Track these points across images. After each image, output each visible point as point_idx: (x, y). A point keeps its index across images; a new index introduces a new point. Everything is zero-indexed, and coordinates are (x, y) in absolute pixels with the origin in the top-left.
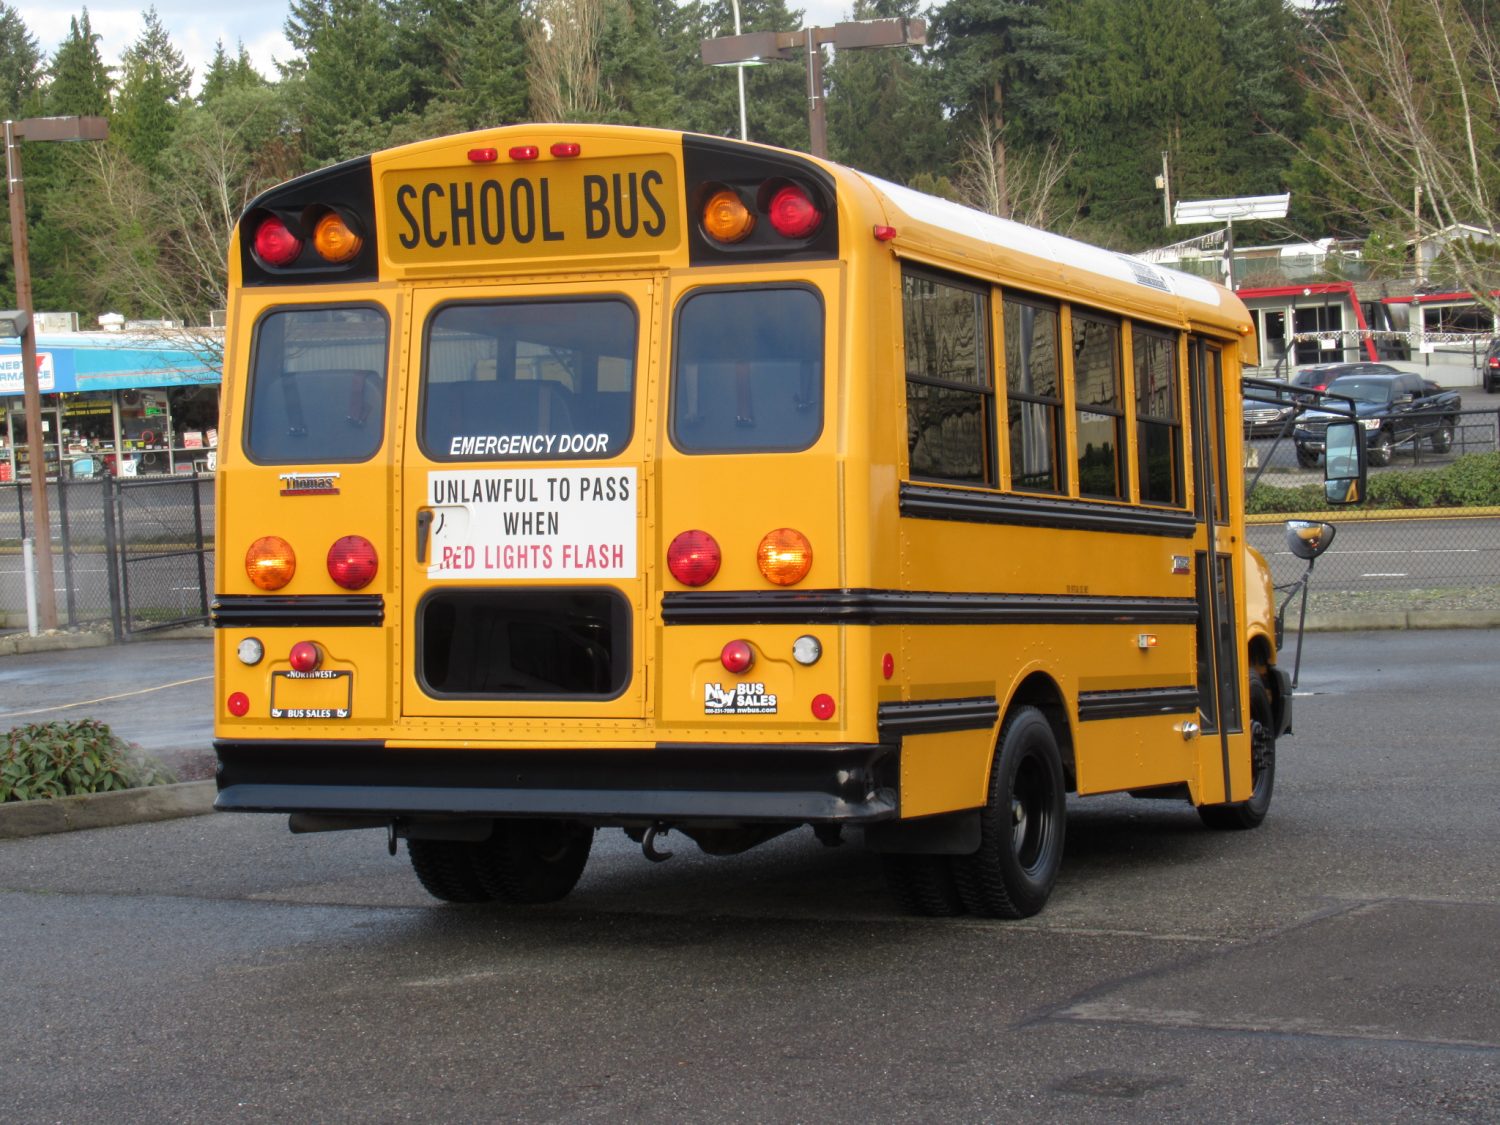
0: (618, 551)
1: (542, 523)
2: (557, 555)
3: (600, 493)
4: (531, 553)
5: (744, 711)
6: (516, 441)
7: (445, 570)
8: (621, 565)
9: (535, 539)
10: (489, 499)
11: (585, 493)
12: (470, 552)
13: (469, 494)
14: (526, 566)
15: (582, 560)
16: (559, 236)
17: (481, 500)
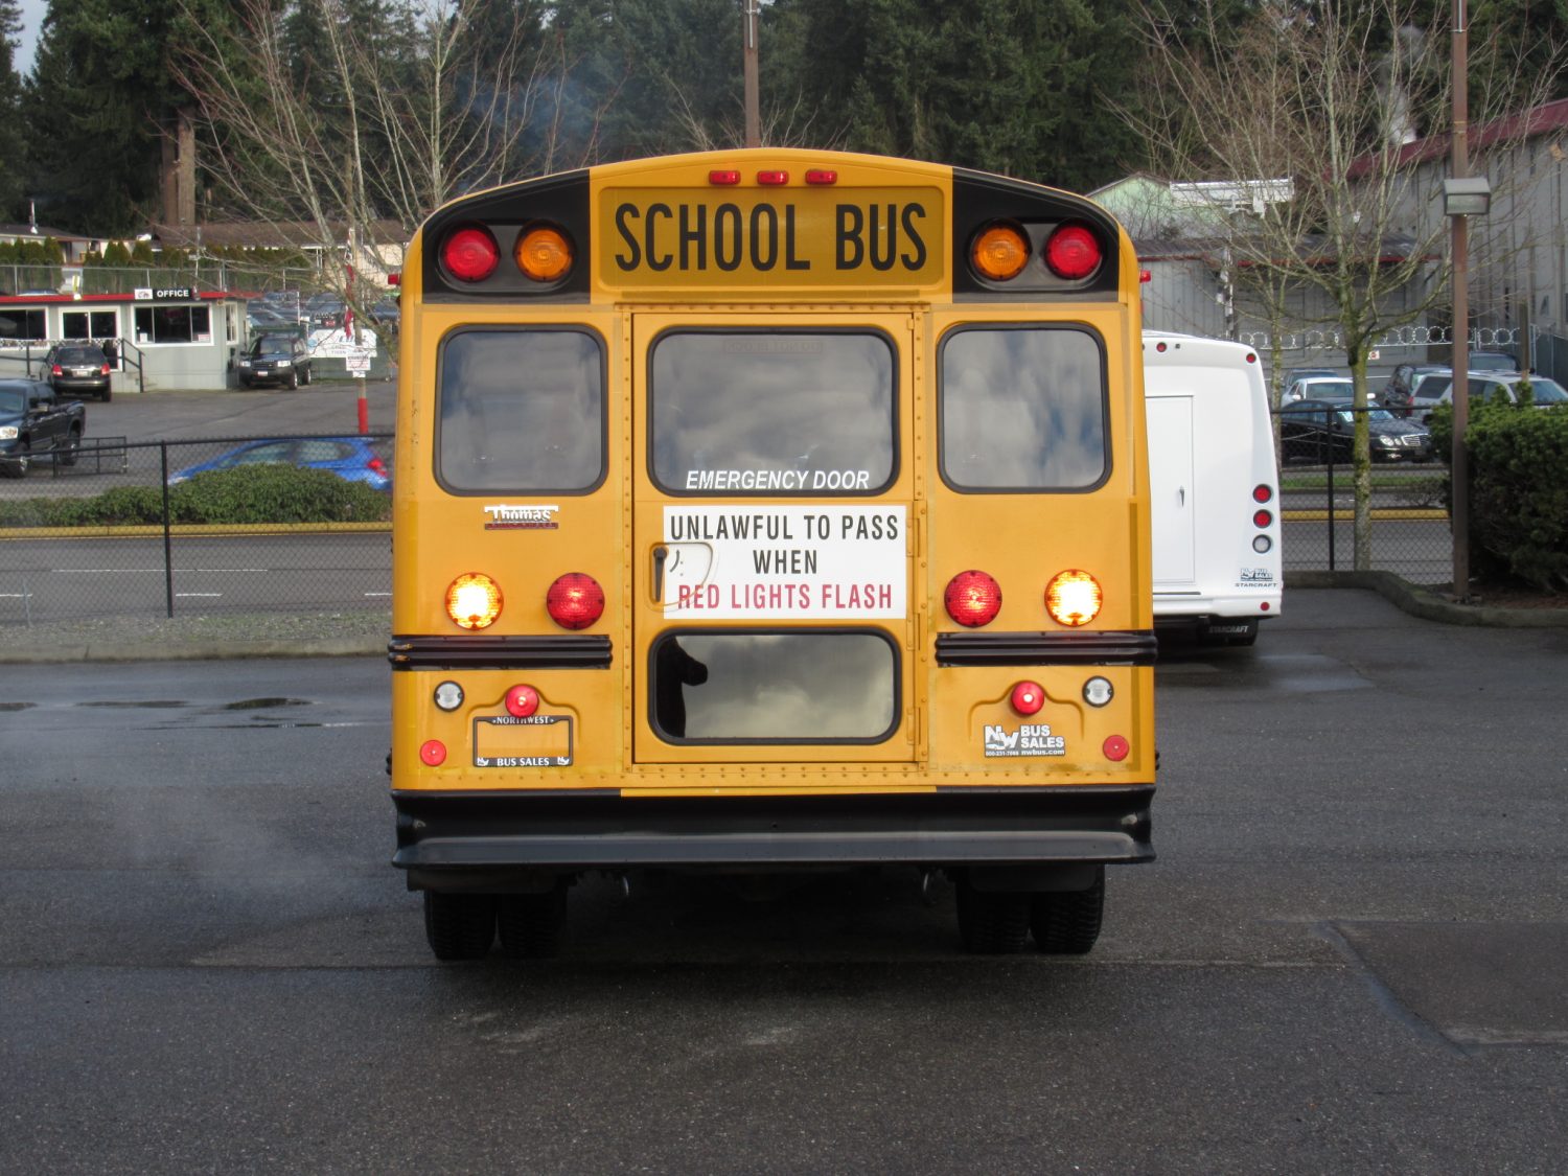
0: (885, 591)
1: (798, 561)
2: (815, 595)
3: (865, 531)
4: (785, 592)
5: (1029, 753)
6: (762, 476)
7: (684, 609)
8: (889, 606)
9: (790, 578)
10: (737, 536)
11: (847, 530)
12: (713, 591)
13: (713, 530)
14: (779, 606)
15: (844, 599)
16: (805, 265)
17: (726, 537)
